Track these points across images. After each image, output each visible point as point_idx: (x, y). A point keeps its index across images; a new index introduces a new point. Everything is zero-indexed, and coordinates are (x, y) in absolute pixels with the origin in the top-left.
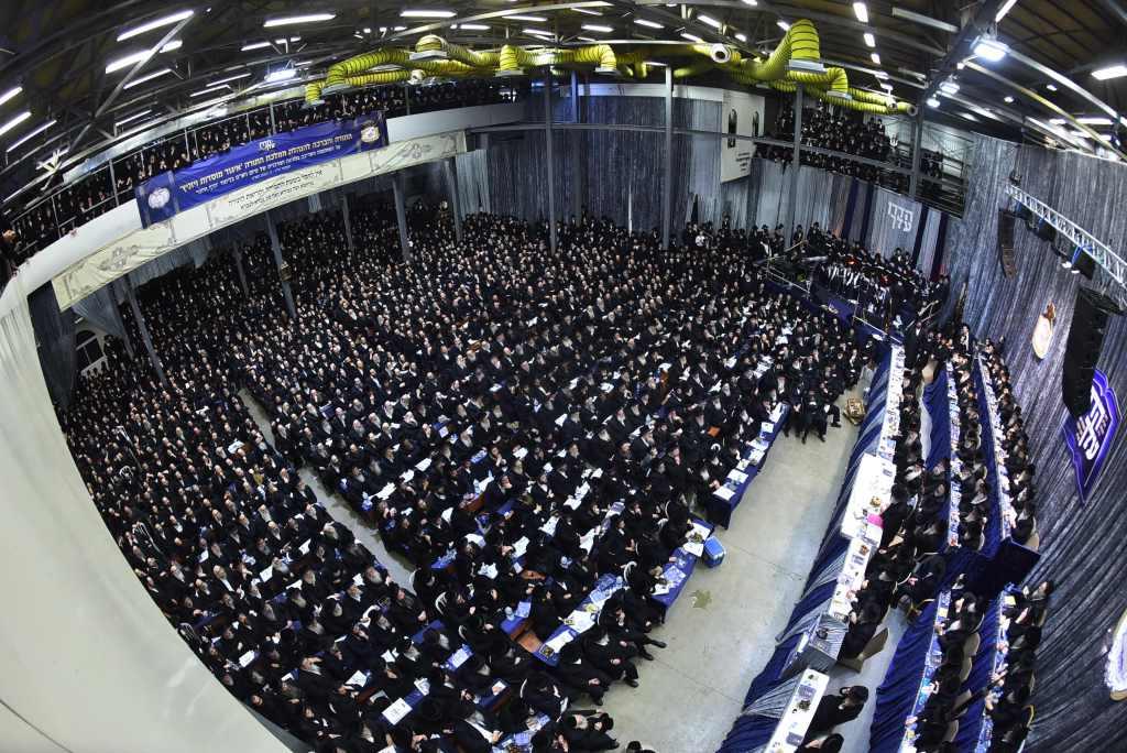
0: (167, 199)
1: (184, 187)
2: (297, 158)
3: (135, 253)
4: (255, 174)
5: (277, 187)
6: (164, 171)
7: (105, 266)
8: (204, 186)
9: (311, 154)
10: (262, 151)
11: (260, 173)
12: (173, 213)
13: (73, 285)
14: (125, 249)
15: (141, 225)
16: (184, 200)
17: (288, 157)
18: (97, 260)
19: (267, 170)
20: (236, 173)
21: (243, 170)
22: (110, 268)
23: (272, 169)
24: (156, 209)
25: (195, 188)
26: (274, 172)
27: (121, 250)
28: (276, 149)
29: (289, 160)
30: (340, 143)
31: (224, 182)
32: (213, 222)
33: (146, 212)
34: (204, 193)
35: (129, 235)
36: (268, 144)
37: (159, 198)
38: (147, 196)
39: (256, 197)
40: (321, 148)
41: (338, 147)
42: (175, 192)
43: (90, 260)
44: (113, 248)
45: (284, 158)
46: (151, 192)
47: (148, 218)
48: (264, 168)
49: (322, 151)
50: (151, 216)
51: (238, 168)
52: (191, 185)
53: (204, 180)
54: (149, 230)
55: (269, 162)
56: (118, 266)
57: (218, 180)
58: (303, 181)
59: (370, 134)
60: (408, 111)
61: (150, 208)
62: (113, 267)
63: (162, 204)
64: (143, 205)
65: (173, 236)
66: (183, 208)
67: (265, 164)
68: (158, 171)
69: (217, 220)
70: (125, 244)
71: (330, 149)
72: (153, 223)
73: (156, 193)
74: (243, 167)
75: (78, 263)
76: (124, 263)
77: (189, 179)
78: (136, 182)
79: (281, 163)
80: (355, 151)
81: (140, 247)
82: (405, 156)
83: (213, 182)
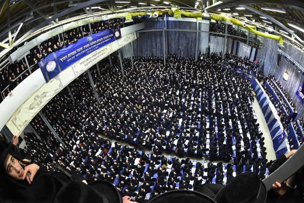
0: (55, 67)
1: (61, 59)
2: (99, 44)
3: (45, 96)
4: (88, 51)
5: (95, 55)
6: (51, 52)
7: (31, 107)
8: (70, 57)
9: (103, 42)
10: (89, 41)
11: (89, 50)
12: (59, 72)
13: (18, 123)
14: (40, 95)
15: (45, 81)
16: (62, 65)
17: (97, 43)
18: (27, 105)
19: (91, 49)
20: (81, 51)
21: (83, 49)
22: (35, 107)
23: (93, 48)
24: (51, 72)
25: (66, 59)
26: (93, 50)
27: (38, 96)
28: (93, 40)
29: (97, 45)
30: (110, 37)
31: (77, 55)
32: (76, 73)
33: (46, 74)
34: (70, 61)
35: (40, 88)
36: (90, 38)
37: (51, 66)
38: (45, 66)
39: (89, 60)
40: (106, 39)
41: (110, 39)
42: (57, 61)
43: (23, 106)
44: (34, 97)
45: (96, 44)
46: (47, 64)
47: (48, 77)
48: (90, 48)
49: (106, 41)
50: (49, 76)
51: (81, 48)
52: (64, 58)
53: (69, 55)
54: (49, 83)
55: (92, 46)
56: (38, 105)
57: (75, 55)
58: (102, 52)
59: (117, 34)
61: (48, 71)
62: (36, 106)
63: (53, 69)
64: (44, 70)
65: (61, 84)
66: (62, 70)
67: (90, 46)
69: (77, 72)
70: (39, 93)
71: (108, 40)
72: (50, 79)
73: (49, 63)
74: (83, 48)
75: (17, 110)
76: (41, 102)
77: (63, 55)
78: (39, 60)
79: (95, 46)
80: (114, 40)
81: (47, 92)
82: (125, 41)
83: (73, 56)
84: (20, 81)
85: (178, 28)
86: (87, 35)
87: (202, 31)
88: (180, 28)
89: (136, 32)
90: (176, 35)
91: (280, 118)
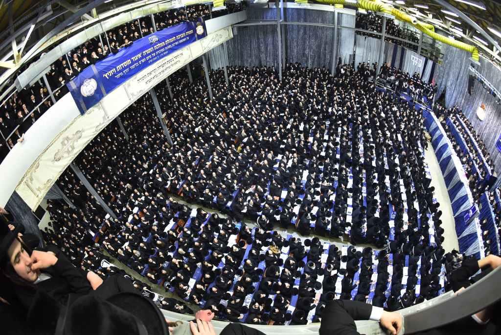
0: (95, 88)
1: (106, 75)
2: (170, 46)
3: (80, 137)
4: (150, 59)
5: (163, 66)
6: (88, 65)
7: (58, 157)
8: (120, 71)
9: (177, 43)
10: (151, 43)
11: (152, 58)
12: (102, 96)
13: (35, 185)
14: (71, 136)
15: (79, 113)
16: (108, 85)
17: (166, 46)
18: (50, 154)
19: (156, 56)
20: (139, 59)
21: (143, 57)
22: (63, 157)
23: (159, 54)
24: (88, 97)
25: (115, 75)
26: (161, 56)
27: (67, 139)
28: (159, 41)
29: (166, 48)
30: (188, 36)
31: (133, 67)
32: (131, 96)
33: (81, 101)
34: (121, 77)
35: (72, 124)
36: (153, 38)
37: (89, 88)
38: (79, 88)
39: (153, 74)
40: (181, 39)
41: (188, 38)
42: (99, 79)
43: (44, 157)
44: (61, 139)
45: (164, 47)
46: (81, 84)
47: (83, 105)
48: (154, 54)
49: (181, 41)
50: (85, 104)
51: (140, 56)
52: (111, 73)
53: (119, 67)
54: (86, 115)
55: (158, 50)
56: (68, 152)
57: (128, 66)
58: (175, 60)
59: (200, 30)
60: (211, 16)
61: (83, 97)
62: (66, 155)
63: (93, 92)
64: (77, 95)
65: (107, 115)
66: (108, 92)
67: (155, 51)
68: (83, 66)
69: (133, 94)
70: (69, 133)
71: (184, 40)
72: (88, 109)
73: (85, 83)
74: (142, 55)
75: (34, 164)
76: (73, 148)
77: (109, 68)
79: (162, 50)
80: (195, 40)
81: (83, 131)
82: (214, 41)
83: (125, 68)
84: (37, 116)
85: (302, 19)
86: (148, 33)
87: (344, 27)
88: (305, 21)
89: (231, 25)
90: (299, 31)
91: (468, 181)
